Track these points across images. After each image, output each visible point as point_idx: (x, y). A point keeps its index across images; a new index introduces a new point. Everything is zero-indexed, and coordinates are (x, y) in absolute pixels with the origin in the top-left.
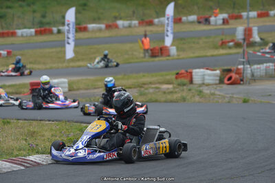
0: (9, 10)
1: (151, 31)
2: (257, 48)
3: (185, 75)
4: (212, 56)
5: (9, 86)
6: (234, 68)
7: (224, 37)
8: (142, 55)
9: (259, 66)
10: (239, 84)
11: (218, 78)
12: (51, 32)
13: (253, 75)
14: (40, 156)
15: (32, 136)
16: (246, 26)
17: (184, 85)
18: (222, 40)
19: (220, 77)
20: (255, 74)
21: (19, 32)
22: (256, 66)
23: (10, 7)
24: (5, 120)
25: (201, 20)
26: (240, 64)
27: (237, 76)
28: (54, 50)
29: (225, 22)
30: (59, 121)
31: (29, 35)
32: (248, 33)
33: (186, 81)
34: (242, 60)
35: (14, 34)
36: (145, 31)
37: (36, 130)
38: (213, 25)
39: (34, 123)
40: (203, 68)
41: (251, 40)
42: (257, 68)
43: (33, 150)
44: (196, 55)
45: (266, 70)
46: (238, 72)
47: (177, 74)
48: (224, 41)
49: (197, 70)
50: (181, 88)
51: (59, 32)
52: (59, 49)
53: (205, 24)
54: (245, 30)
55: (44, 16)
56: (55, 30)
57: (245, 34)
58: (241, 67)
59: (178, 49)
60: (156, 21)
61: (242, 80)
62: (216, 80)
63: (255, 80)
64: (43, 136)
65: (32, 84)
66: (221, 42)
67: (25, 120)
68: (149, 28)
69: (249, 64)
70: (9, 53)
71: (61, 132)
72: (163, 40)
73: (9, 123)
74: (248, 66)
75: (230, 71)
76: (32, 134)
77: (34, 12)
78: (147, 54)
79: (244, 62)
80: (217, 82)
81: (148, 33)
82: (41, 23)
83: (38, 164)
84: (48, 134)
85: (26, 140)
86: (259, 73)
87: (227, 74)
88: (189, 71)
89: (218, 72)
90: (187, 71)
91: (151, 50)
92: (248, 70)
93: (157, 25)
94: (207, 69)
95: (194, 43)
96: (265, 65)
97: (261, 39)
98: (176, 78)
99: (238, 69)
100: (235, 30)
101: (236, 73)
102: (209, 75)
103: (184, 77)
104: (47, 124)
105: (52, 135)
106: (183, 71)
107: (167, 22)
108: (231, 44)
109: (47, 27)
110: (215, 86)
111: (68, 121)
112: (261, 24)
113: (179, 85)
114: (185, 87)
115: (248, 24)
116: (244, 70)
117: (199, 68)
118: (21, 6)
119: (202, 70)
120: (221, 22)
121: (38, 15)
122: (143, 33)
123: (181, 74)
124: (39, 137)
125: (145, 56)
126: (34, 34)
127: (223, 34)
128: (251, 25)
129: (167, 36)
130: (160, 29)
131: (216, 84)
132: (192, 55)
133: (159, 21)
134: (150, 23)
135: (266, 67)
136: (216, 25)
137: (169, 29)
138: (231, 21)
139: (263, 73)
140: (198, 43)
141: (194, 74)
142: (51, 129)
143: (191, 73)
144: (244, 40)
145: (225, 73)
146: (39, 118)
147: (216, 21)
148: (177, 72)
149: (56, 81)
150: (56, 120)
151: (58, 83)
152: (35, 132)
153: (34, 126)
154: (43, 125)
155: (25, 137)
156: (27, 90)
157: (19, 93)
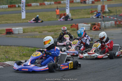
1: (60, 6)
2: (107, 14)
3: (75, 26)
4: (87, 18)
6: (97, 23)
7: (92, 9)
8: (56, 17)
9: (108, 22)
10: (99, 30)
11: (90, 28)
12: (15, 7)
13: (105, 26)
14: (10, 62)
16: (102, 4)
17: (74, 30)
18: (91, 11)
19: (91, 27)
20: (106, 26)
21: (1, 6)
22: (106, 22)
25: (82, 2)
26: (99, 22)
27: (98, 27)
28: (16, 14)
29: (93, 2)
31: (5, 8)
32: (103, 7)
33: (75, 29)
34: (100, 20)
36: (57, 7)
37: (8, 50)
38: (87, 4)
39: (8, 47)
40: (83, 23)
41: (104, 11)
42: (107, 23)
43: (7, 59)
44: (80, 17)
45: (111, 24)
46: (98, 25)
47: (71, 26)
48: (92, 11)
49: (80, 24)
50: (73, 32)
51: (19, 6)
52: (19, 14)
53: (84, 4)
54: (102, 6)
56: (17, 5)
57: (102, 8)
58: (100, 23)
59: (72, 15)
60: (62, 2)
61: (100, 29)
62: (89, 28)
63: (106, 28)
64: (12, 53)
65: (7, 30)
66: (91, 12)
67: (4, 46)
68: (59, 5)
69: (104, 21)
71: (20, 51)
72: (65, 10)
74: (103, 22)
75: (95, 24)
76: (7, 52)
78: (58, 17)
79: (101, 20)
80: (89, 29)
81: (58, 7)
82: (11, 3)
83: (10, 65)
84: (14, 52)
85: (4, 55)
86: (108, 26)
87: (94, 26)
88: (77, 24)
89: (90, 25)
90: (76, 25)
91: (60, 15)
92: (103, 24)
93: (63, 4)
94: (85, 24)
95: (79, 12)
96: (110, 22)
97: (109, 10)
98: (71, 27)
99: (98, 24)
100: (97, 6)
101: (98, 26)
102: (86, 26)
103: (74, 27)
104: (13, 48)
105: (16, 53)
106: (74, 24)
107: (67, 2)
108: (95, 12)
109: (14, 4)
110: (88, 31)
111: (23, 46)
112: (109, 4)
113: (72, 30)
114: (75, 32)
115: (103, 3)
116: (101, 24)
117: (81, 23)
119: (82, 24)
120: (91, 2)
122: (56, 7)
123: (73, 26)
124: (10, 54)
125: (57, 18)
126: (7, 7)
127: (92, 8)
128: (104, 4)
129: (67, 9)
130: (64, 6)
131: (89, 30)
132: (78, 17)
133: (63, 2)
134: (60, 3)
135: (111, 23)
136: (89, 4)
137: (68, 5)
138: (95, 2)
139: (110, 25)
140: (81, 12)
141: (79, 26)
142: (15, 50)
143: (78, 25)
144: (101, 11)
145: (93, 25)
146: (10, 45)
147: (89, 2)
148: (72, 25)
149: (17, 28)
150: (18, 46)
151: (18, 30)
152: (8, 51)
153: (8, 49)
154: (12, 48)
155: (4, 53)
156: (5, 32)
157: (1, 34)
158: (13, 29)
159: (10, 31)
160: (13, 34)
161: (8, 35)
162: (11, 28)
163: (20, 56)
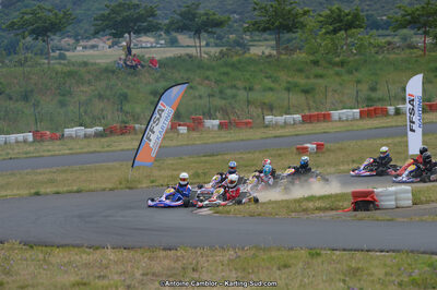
0: (320, 81)
5: (320, 198)
12: (385, 113)
15: (355, 276)
21: (335, 114)
23: (321, 76)
24: (313, 251)
30: (398, 251)
31: (350, 118)
35: (327, 117)
37: (360, 265)
39: (358, 254)
51: (398, 112)
52: (397, 140)
55: (373, 89)
56: (391, 109)
64: (372, 274)
65: (355, 195)
67: (344, 250)
70: (320, 147)
71: (399, 269)
73: (318, 254)
76: (355, 272)
77: (358, 82)
82: (369, 100)
84: (379, 272)
85: (344, 281)
104: (377, 257)
105: (386, 274)
109: (379, 105)
111: (412, 252)
118: (337, 74)
121: (364, 88)
124: (364, 277)
126: (358, 116)
142: (385, 265)
146: (365, 247)
149: (393, 189)
150: (394, 251)
151: (396, 193)
152: (358, 269)
153: (358, 260)
154: (371, 258)
155: (342, 277)
156: (348, 204)
157: (337, 209)
158: (378, 190)
159: (368, 198)
160: (377, 208)
161: (361, 214)
162: (370, 189)
163: (400, 284)
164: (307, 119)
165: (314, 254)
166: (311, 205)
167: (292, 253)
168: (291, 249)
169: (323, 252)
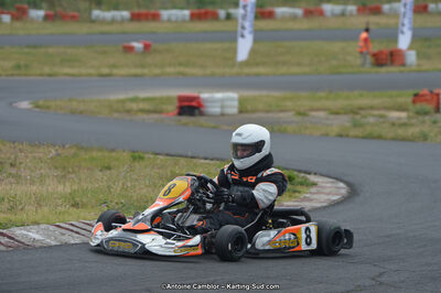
3: (428, 97)
5: (145, 100)
12: (215, 16)
17: (426, 113)
21: (165, 14)
24: (136, 154)
28: (219, 45)
30: (221, 160)
31: (180, 19)
33: (429, 107)
35: (156, 17)
39: (182, 160)
47: (415, 95)
50: (421, 118)
51: (229, 17)
52: (226, 45)
56: (222, 13)
60: (386, 7)
65: (181, 99)
67: (167, 155)
68: (373, 19)
70: (147, 47)
72: (395, 39)
73: (141, 158)
82: (201, 2)
88: (435, 91)
90: (431, 93)
93: (388, 15)
98: (414, 102)
103: (426, 100)
104: (201, 165)
106: (426, 91)
107: (403, 10)
109: (210, 9)
113: (418, 113)
114: (427, 118)
123: (423, 95)
126: (188, 18)
129: (402, 33)
133: (391, 9)
134: (377, 11)
137: (406, 22)
143: (438, 95)
146: (190, 154)
149: (219, 95)
150: (218, 159)
151: (222, 100)
153: (182, 166)
154: (195, 165)
156: (173, 108)
157: (160, 112)
158: (204, 96)
159: (194, 104)
160: (202, 114)
161: (185, 119)
162: (196, 94)
164: (136, 17)
165: (137, 157)
166: (134, 106)
167: (114, 154)
168: (113, 150)
169: (146, 156)
